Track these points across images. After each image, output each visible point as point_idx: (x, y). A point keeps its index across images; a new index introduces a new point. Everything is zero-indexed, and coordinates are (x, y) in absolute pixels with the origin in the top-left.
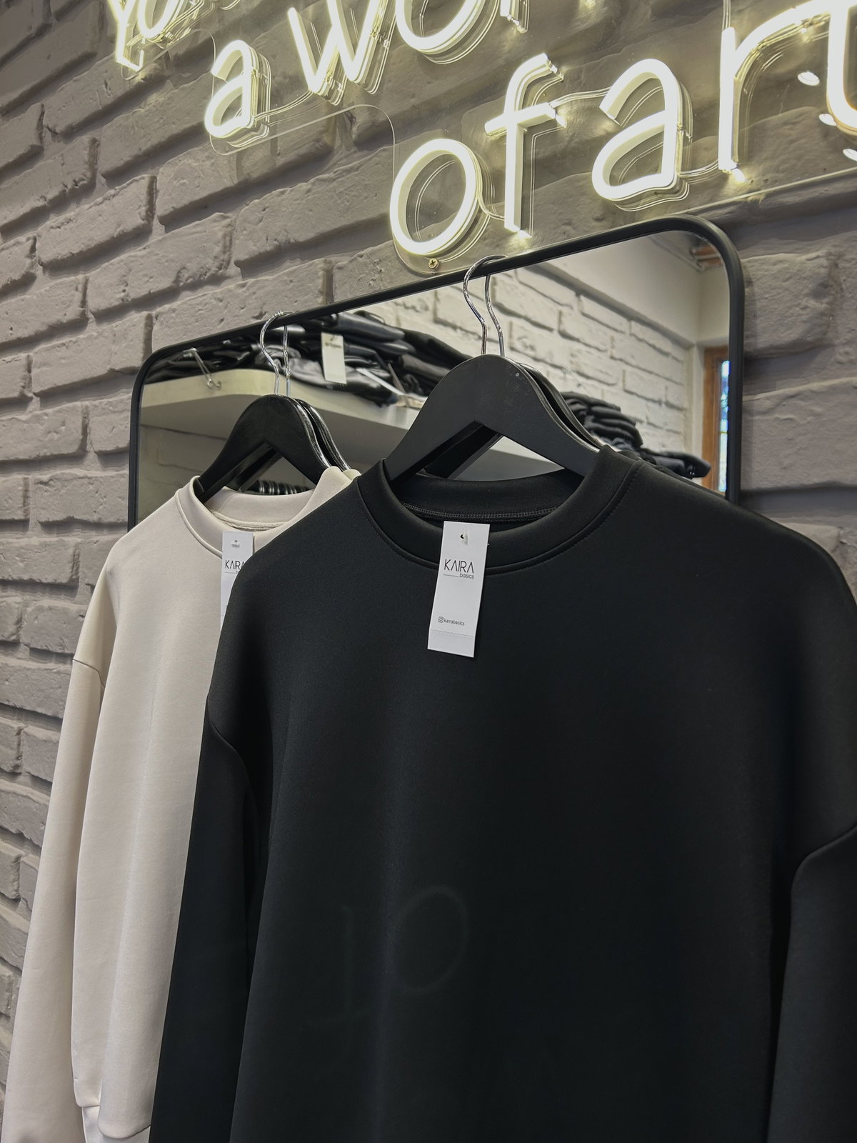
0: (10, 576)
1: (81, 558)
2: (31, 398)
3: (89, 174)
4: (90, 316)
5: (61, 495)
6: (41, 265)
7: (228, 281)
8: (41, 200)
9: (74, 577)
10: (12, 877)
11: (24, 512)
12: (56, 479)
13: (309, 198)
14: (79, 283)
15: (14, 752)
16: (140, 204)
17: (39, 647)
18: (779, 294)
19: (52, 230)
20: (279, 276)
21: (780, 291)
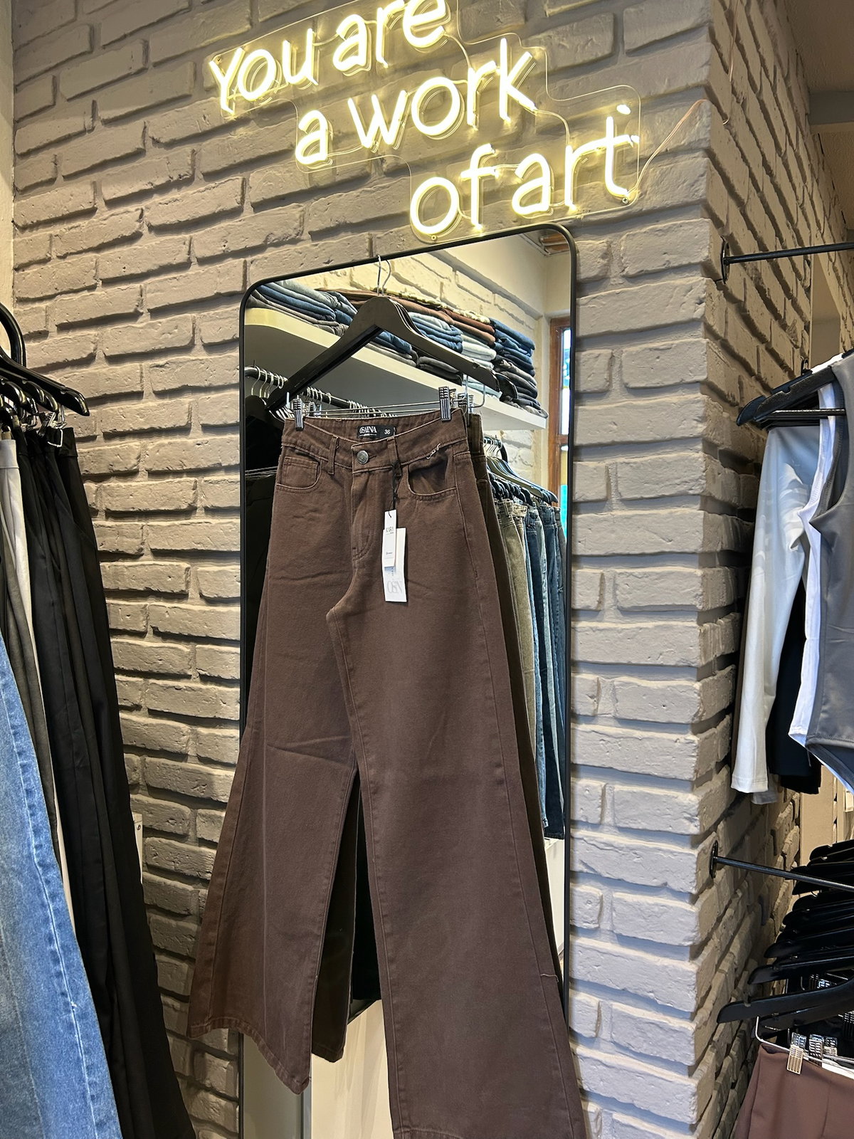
0: (131, 428)
2: (142, 313)
3: (191, 172)
4: (194, 260)
5: (176, 373)
6: (149, 227)
7: (303, 242)
8: (148, 185)
9: (189, 422)
10: (142, 618)
11: (141, 386)
12: (171, 363)
13: (358, 199)
14: (185, 239)
15: (139, 540)
16: (235, 194)
18: (589, 257)
19: (158, 205)
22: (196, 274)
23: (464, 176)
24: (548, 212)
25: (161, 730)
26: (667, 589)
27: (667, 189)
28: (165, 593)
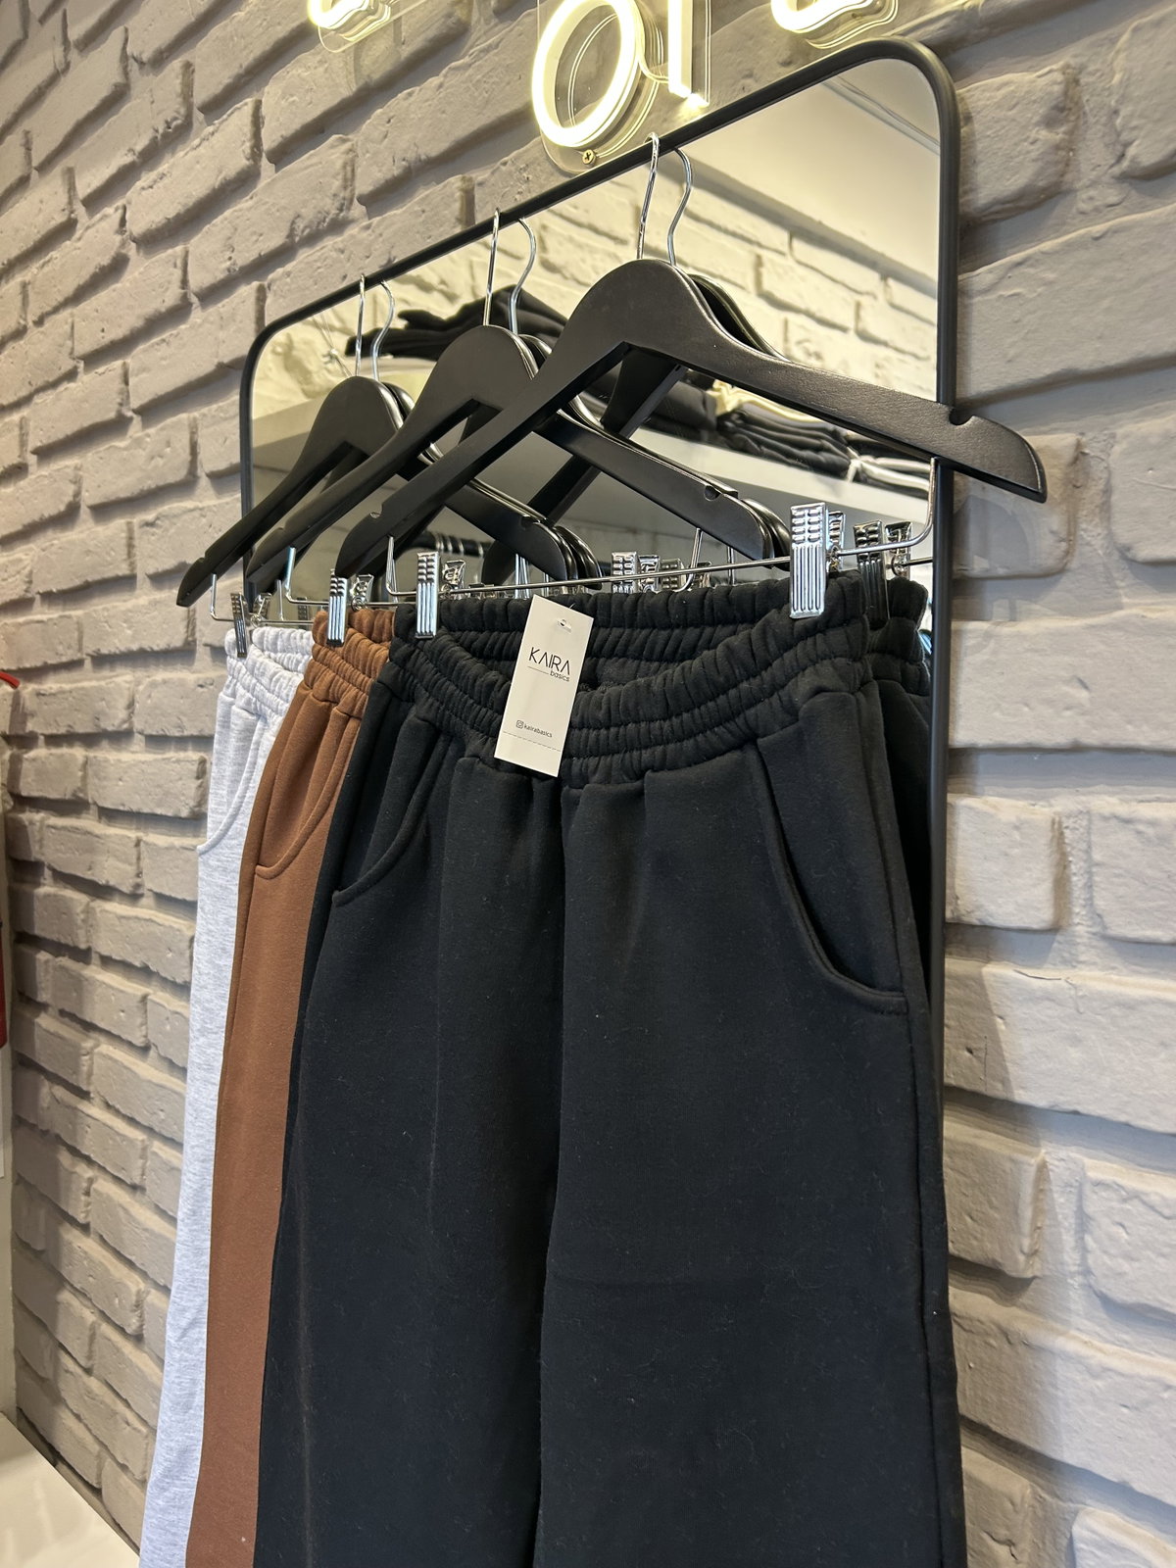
0: (117, 648)
1: (197, 616)
2: (131, 419)
3: (183, 111)
4: (194, 300)
5: (170, 537)
6: (134, 241)
7: (352, 226)
8: (129, 155)
9: (190, 639)
11: (130, 565)
12: (164, 516)
13: (441, 95)
14: (175, 257)
15: (134, 868)
16: (243, 139)
17: (154, 733)
18: (1004, 127)
19: (144, 193)
20: (409, 208)
21: (1004, 123)
22: (192, 327)
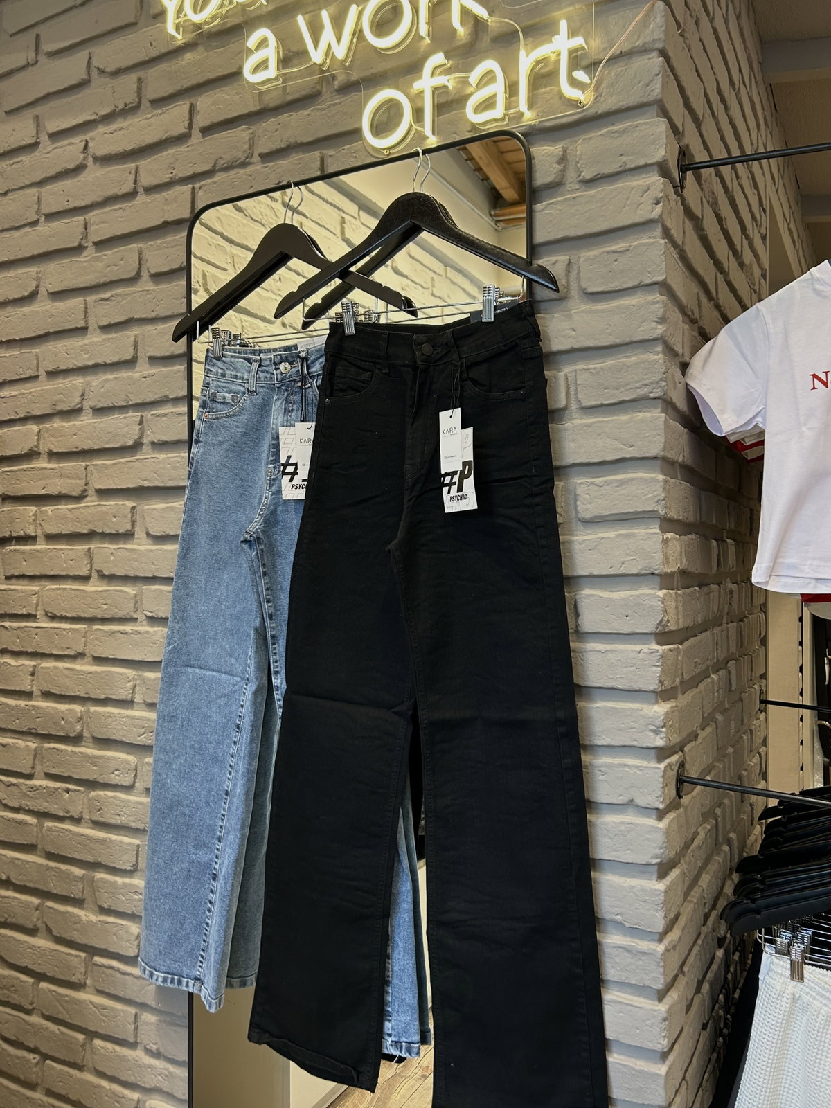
0: (75, 365)
1: (139, 343)
3: (137, 100)
4: (141, 190)
5: (122, 305)
6: (94, 158)
7: (251, 166)
8: (93, 115)
11: (85, 322)
12: (117, 295)
14: (132, 169)
15: (83, 481)
16: (183, 119)
17: (103, 406)
18: (545, 162)
19: (104, 135)
22: (144, 203)
23: (417, 86)
24: (502, 120)
25: (107, 677)
26: (628, 496)
27: (623, 90)
28: (110, 534)
